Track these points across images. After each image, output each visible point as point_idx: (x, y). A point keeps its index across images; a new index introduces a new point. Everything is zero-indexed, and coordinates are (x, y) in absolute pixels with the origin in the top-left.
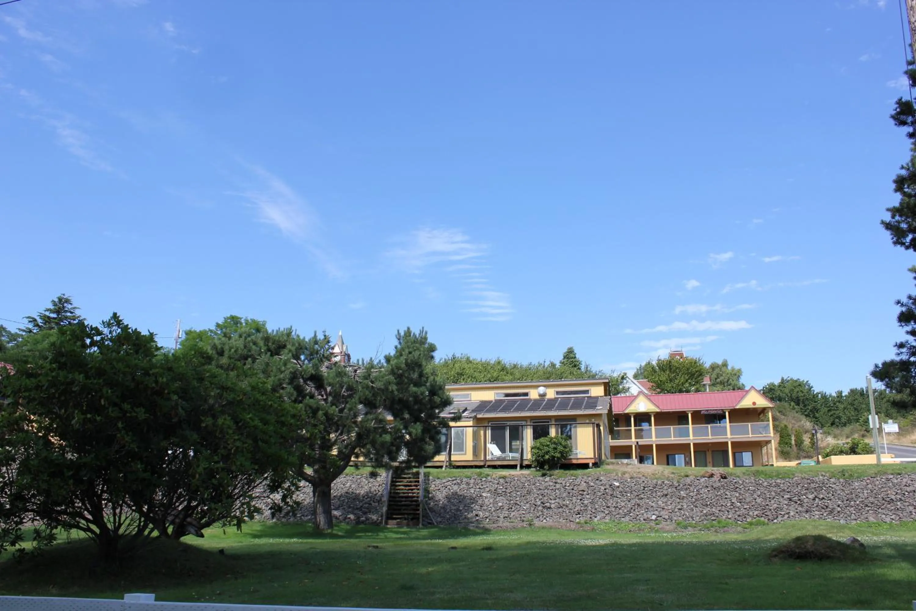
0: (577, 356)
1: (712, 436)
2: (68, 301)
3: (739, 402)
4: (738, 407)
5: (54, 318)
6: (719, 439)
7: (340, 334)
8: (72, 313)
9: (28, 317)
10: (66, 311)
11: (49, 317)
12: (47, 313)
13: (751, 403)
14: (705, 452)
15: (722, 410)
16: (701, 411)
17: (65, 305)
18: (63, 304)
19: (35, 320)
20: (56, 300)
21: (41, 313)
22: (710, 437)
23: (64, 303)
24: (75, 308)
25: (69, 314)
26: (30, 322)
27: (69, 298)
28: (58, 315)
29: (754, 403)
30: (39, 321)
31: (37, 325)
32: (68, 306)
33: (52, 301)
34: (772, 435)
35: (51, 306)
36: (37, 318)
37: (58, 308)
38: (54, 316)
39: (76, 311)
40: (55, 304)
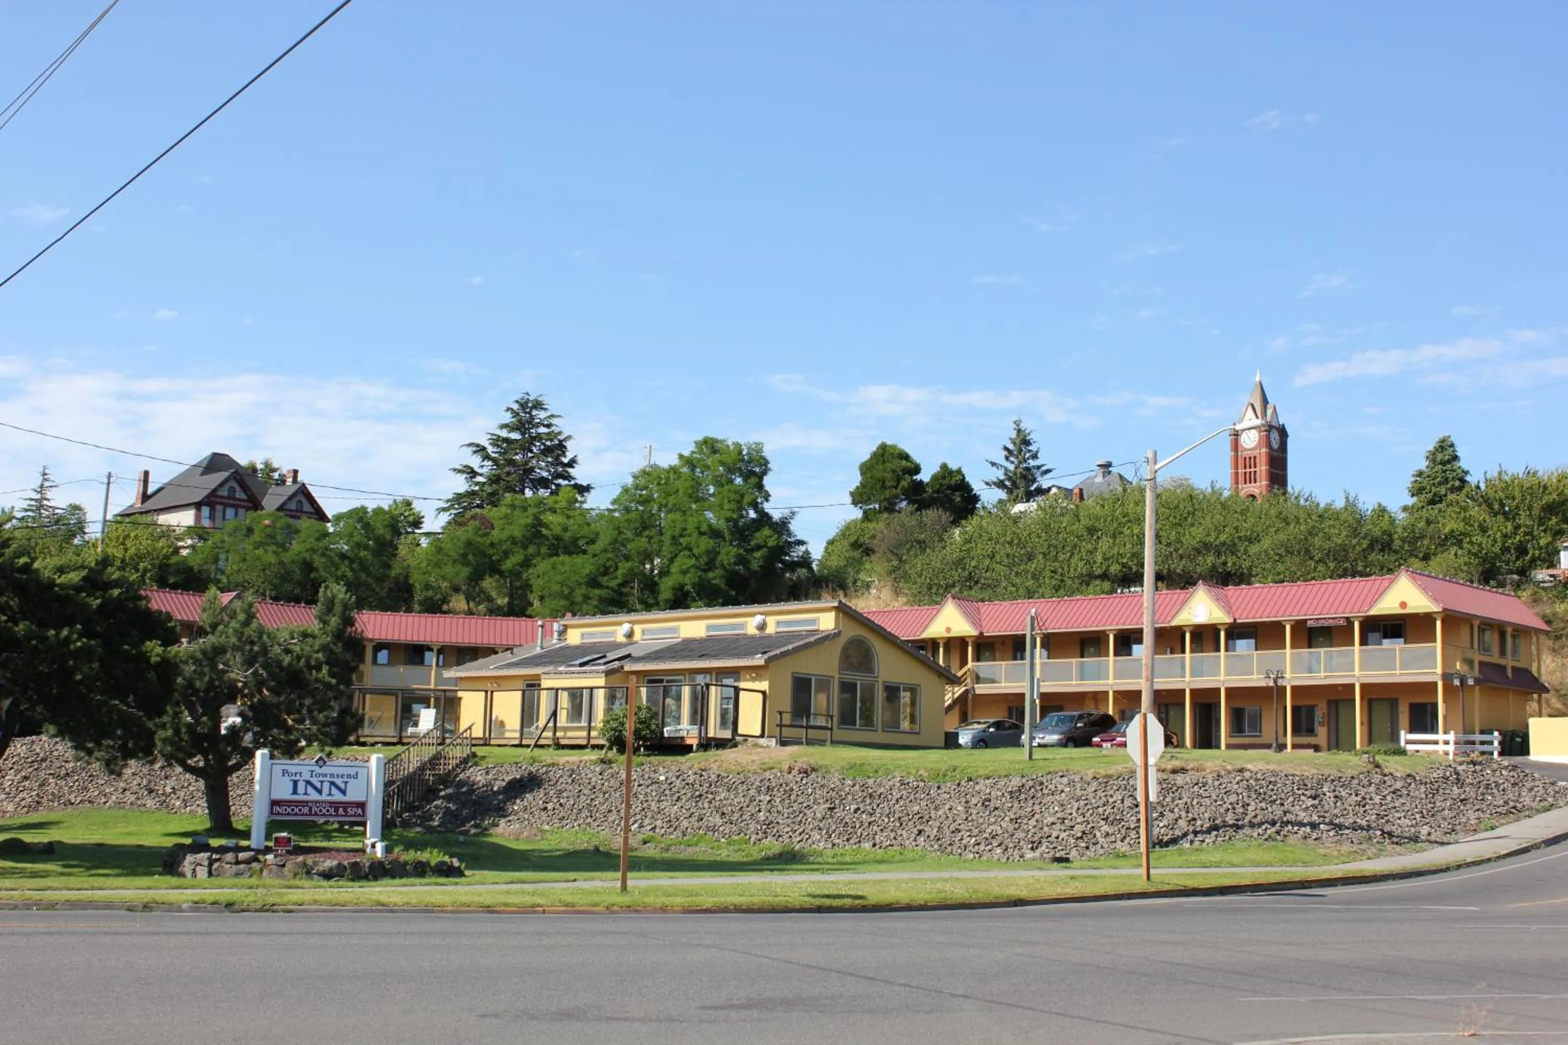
2: (538, 405)
3: (1377, 601)
4: (1373, 613)
5: (516, 441)
6: (1339, 678)
7: (1258, 379)
8: (549, 426)
9: (470, 445)
10: (537, 425)
11: (506, 440)
12: (504, 433)
13: (1397, 605)
15: (1347, 619)
16: (1306, 620)
17: (534, 412)
18: (530, 413)
19: (484, 449)
20: (516, 407)
21: (492, 435)
23: (531, 409)
24: (552, 416)
25: (542, 430)
26: (475, 452)
27: (540, 399)
28: (523, 434)
29: (1403, 605)
30: (490, 449)
31: (487, 457)
32: (541, 415)
33: (508, 409)
34: (1439, 670)
35: (508, 418)
36: (486, 444)
37: (520, 421)
38: (515, 436)
39: (554, 421)
40: (515, 414)
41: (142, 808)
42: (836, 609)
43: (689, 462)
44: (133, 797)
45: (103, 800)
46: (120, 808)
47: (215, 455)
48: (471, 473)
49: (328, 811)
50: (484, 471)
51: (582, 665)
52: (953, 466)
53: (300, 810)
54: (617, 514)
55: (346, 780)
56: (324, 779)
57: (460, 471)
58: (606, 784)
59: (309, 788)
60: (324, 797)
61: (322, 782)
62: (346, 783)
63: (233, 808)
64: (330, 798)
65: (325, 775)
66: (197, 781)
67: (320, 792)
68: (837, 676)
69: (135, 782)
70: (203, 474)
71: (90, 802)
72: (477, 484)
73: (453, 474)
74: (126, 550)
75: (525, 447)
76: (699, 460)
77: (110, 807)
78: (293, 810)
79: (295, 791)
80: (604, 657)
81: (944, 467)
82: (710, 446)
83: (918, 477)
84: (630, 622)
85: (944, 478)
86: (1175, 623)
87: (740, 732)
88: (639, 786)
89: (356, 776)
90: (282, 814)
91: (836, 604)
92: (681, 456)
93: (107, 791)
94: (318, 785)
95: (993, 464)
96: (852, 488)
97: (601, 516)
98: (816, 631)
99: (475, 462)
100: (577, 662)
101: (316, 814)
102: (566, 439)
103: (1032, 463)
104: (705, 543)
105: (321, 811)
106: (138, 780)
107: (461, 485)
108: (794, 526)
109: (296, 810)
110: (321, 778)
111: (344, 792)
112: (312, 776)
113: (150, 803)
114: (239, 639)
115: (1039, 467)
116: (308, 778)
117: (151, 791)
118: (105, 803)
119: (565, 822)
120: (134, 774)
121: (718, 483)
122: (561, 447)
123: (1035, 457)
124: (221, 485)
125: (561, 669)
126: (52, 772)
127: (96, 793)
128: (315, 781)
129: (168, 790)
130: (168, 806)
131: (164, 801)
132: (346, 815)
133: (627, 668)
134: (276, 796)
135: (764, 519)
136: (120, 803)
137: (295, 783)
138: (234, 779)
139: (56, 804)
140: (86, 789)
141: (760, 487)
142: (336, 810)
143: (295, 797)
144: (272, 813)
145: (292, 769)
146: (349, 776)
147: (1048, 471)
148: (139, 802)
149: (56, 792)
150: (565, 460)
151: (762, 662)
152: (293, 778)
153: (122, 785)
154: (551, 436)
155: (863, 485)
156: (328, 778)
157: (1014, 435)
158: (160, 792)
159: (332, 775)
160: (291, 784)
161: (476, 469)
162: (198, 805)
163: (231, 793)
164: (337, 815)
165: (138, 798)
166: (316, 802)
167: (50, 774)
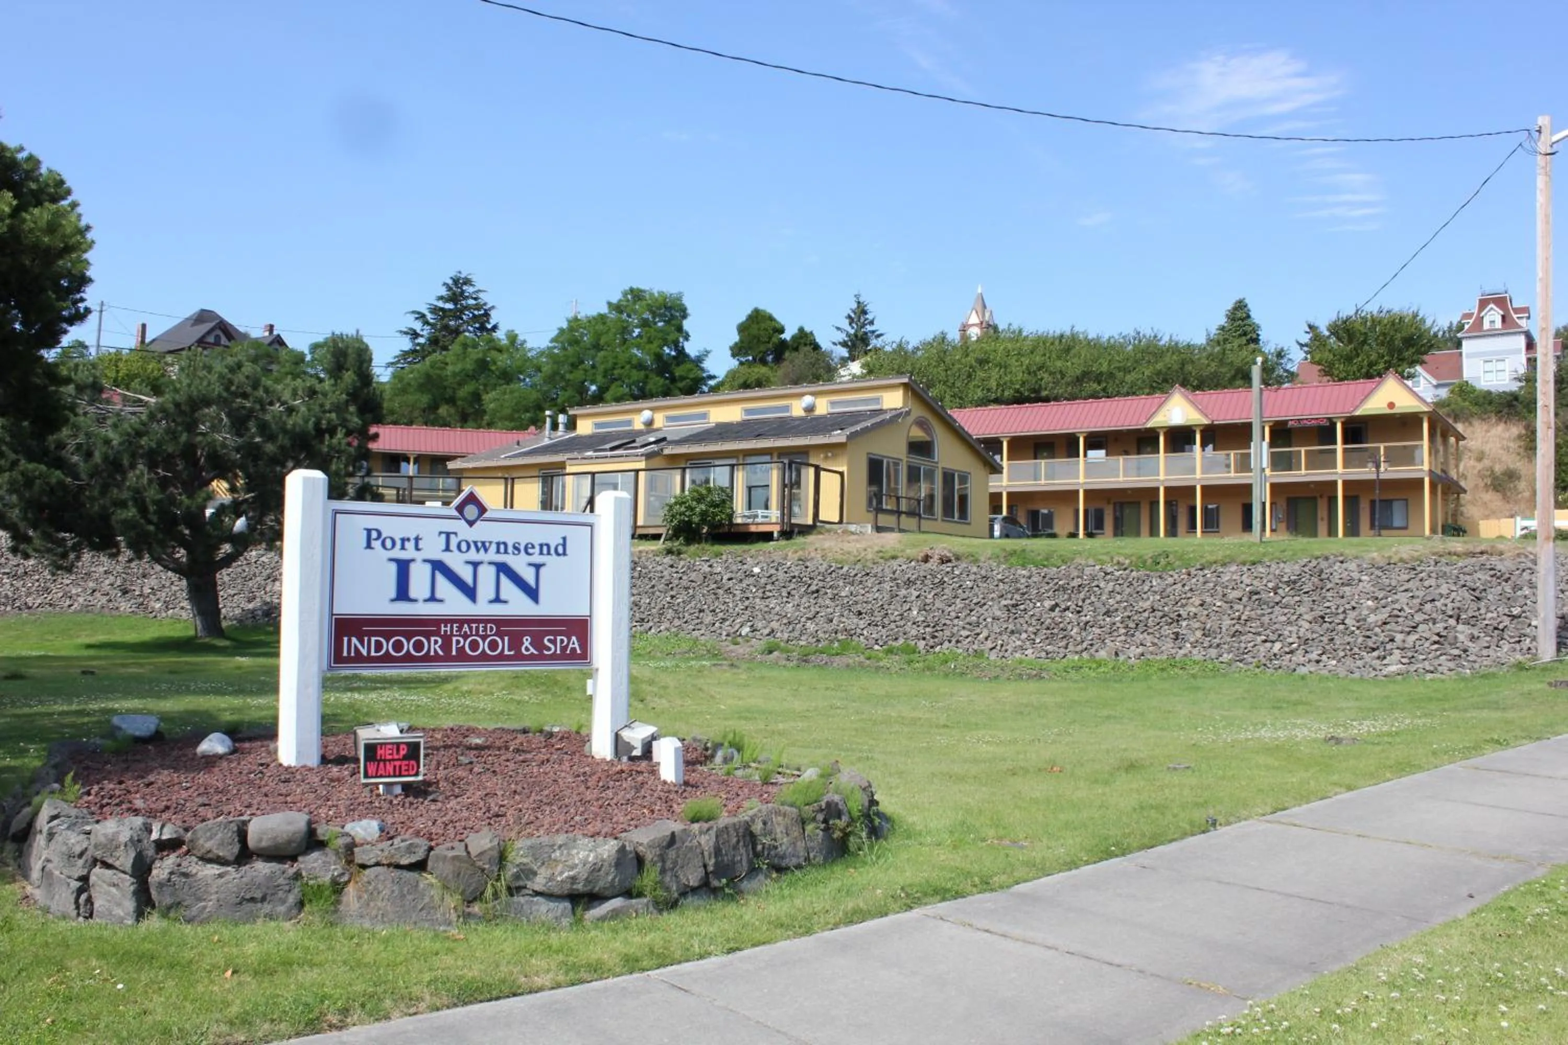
0: (1252, 314)
1: (1307, 469)
2: (467, 282)
3: (1362, 401)
4: (1358, 413)
5: (450, 310)
6: (1320, 475)
7: (979, 291)
9: (413, 312)
10: (466, 298)
11: (442, 309)
12: (441, 304)
13: (1385, 405)
14: (1315, 498)
15: (1329, 419)
16: (1286, 422)
17: (465, 288)
18: (461, 288)
19: (423, 316)
20: (450, 282)
21: (431, 305)
22: (1303, 472)
23: (462, 285)
24: (479, 291)
25: (471, 302)
26: (418, 318)
27: (469, 277)
28: (456, 304)
29: (1391, 405)
30: (429, 316)
31: (426, 323)
32: (469, 289)
33: (445, 284)
34: (1426, 467)
35: (443, 292)
36: (426, 312)
37: (454, 294)
38: (449, 306)
39: (481, 295)
40: (449, 289)
41: (114, 612)
42: (906, 386)
43: (617, 308)
44: (104, 600)
45: (68, 603)
46: (88, 612)
47: (203, 311)
48: (415, 335)
49: (493, 645)
50: (425, 333)
51: (612, 449)
52: (807, 329)
53: (418, 646)
54: (556, 351)
55: (537, 559)
56: (481, 556)
57: (406, 333)
58: (685, 577)
59: (441, 579)
60: (483, 608)
61: (475, 565)
62: (538, 567)
63: (223, 611)
64: (498, 610)
65: (483, 546)
66: (180, 580)
67: (470, 592)
68: (905, 459)
69: (107, 582)
70: (193, 325)
71: (51, 605)
72: (419, 344)
73: (398, 335)
74: (118, 372)
75: (457, 314)
76: (626, 306)
77: (75, 612)
78: (398, 646)
79: (403, 593)
80: (634, 441)
81: (801, 330)
82: (636, 295)
83: (783, 336)
84: (651, 409)
85: (801, 338)
86: (1150, 425)
87: (821, 518)
88: (730, 579)
89: (562, 550)
90: (370, 659)
91: (906, 380)
92: (609, 304)
93: (74, 592)
94: (466, 574)
95: (838, 329)
96: (732, 343)
97: (542, 353)
98: (881, 411)
99: (418, 326)
100: (608, 446)
101: (462, 657)
102: (490, 309)
103: (869, 328)
104: (636, 375)
105: (474, 646)
106: (112, 578)
107: (406, 344)
108: (706, 365)
109: (408, 646)
110: (473, 555)
111: (533, 593)
112: (447, 549)
113: (125, 606)
114: (227, 389)
115: (873, 332)
116: (437, 554)
117: (125, 592)
118: (70, 606)
119: (647, 626)
120: (106, 572)
121: (644, 324)
122: (487, 315)
123: (872, 323)
124: (209, 333)
125: (590, 453)
126: (7, 570)
127: (60, 595)
128: (457, 562)
129: (147, 590)
130: (146, 608)
131: (142, 604)
132: (540, 657)
133: (666, 452)
134: (349, 606)
135: (682, 355)
136: (87, 606)
137: (403, 567)
138: (223, 576)
139: (9, 608)
140: (47, 590)
141: (680, 329)
142: (516, 644)
143: (403, 609)
144: (338, 658)
145: (392, 528)
146: (545, 548)
147: (881, 335)
148: (111, 605)
149: (10, 594)
150: (489, 326)
151: (843, 439)
152: (397, 553)
153: (91, 584)
154: (478, 306)
155: (741, 341)
156: (492, 556)
157: (855, 306)
158: (137, 593)
159: (501, 547)
160: (393, 567)
161: (418, 331)
162: (182, 608)
163: (221, 593)
164: (519, 657)
165: (110, 601)
166: (461, 621)
167: (4, 574)
